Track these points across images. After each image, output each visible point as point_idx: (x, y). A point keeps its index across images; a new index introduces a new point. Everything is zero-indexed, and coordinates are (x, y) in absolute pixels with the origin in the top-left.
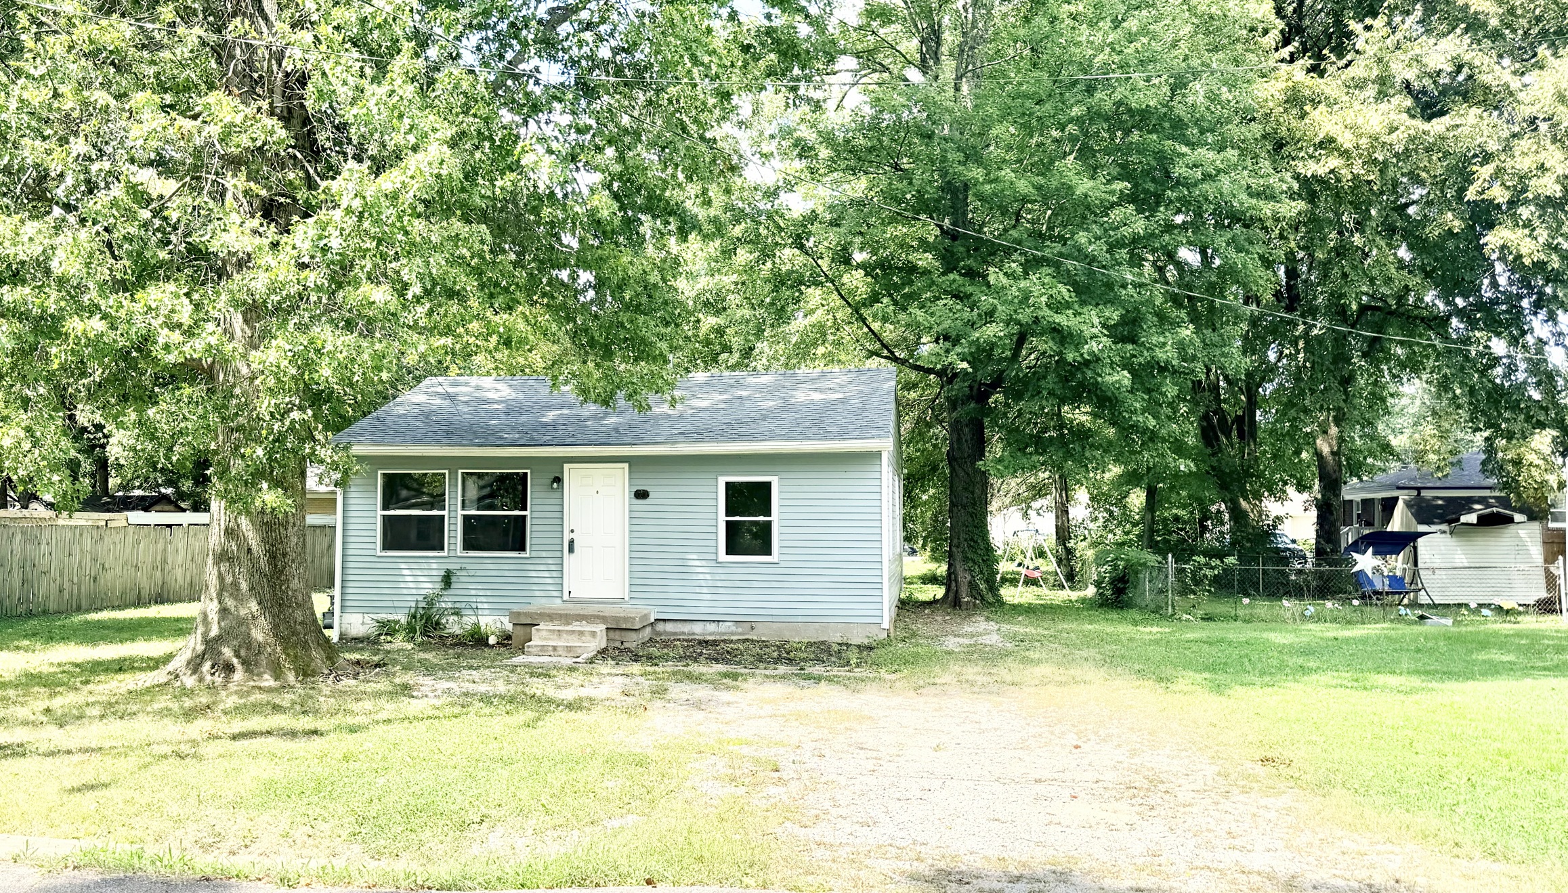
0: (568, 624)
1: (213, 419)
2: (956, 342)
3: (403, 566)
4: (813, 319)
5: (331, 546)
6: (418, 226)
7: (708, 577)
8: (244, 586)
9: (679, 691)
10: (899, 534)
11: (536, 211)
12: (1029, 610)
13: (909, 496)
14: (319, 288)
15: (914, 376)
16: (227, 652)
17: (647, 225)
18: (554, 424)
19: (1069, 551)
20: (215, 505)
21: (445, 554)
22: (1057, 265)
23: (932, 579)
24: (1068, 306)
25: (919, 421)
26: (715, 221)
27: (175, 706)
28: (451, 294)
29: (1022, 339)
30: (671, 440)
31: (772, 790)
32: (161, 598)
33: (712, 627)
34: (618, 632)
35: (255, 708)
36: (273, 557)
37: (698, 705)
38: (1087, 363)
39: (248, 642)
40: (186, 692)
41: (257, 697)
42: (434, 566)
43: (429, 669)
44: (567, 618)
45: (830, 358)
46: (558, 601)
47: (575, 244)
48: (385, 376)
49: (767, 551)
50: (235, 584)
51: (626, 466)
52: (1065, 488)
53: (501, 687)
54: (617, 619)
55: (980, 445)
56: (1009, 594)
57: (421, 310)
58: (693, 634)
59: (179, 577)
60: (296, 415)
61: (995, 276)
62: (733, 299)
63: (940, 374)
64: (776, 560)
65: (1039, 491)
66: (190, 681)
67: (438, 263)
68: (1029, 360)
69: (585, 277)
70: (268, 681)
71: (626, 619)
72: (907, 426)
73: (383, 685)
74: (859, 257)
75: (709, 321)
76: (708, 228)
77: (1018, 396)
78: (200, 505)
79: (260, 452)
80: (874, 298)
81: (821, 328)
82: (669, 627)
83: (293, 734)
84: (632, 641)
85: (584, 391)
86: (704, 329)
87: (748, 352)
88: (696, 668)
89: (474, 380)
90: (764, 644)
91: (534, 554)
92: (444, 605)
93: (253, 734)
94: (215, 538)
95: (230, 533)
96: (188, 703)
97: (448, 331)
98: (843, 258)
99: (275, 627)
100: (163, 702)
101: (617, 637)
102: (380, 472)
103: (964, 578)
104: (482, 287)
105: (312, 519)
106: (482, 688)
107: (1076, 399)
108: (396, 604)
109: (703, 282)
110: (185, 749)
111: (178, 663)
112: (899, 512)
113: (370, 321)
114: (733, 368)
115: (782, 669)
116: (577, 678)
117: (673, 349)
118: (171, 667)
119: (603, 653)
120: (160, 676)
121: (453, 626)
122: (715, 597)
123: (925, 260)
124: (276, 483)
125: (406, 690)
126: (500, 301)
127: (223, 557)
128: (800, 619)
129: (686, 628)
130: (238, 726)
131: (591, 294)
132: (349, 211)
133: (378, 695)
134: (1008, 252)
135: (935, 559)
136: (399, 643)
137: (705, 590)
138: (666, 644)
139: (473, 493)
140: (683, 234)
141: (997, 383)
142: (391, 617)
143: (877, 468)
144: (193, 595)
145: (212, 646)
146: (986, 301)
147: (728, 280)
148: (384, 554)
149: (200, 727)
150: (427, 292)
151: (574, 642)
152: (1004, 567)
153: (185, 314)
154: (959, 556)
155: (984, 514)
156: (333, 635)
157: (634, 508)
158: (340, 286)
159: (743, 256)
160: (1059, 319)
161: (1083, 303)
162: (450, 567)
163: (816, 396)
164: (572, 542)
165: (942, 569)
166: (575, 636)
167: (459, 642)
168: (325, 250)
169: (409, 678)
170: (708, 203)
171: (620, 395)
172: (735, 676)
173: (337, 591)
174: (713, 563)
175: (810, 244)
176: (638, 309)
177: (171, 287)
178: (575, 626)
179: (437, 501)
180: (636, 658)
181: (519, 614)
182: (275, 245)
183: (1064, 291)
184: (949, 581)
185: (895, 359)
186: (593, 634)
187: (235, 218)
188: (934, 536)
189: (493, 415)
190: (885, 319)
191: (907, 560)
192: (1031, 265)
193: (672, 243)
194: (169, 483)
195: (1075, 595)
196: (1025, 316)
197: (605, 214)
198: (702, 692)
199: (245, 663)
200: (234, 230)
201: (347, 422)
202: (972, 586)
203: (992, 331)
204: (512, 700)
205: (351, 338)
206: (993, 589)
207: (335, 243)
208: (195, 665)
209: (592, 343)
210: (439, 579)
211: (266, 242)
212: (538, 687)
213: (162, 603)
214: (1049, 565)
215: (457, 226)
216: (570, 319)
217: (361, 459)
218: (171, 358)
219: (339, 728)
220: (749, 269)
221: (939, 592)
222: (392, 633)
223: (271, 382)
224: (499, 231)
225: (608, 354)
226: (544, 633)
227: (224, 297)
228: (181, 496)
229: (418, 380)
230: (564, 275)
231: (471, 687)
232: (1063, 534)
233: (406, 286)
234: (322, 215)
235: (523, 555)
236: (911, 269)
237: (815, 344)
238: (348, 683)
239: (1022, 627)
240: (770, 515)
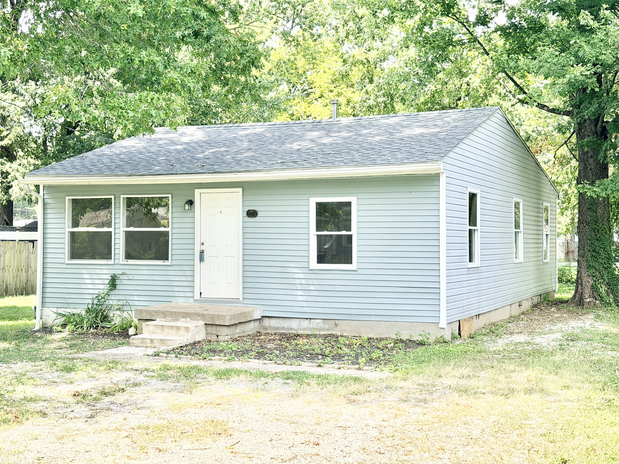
0: (177, 320)
3: (84, 271)
7: (303, 282)
21: (111, 262)
30: (269, 167)
33: (305, 323)
42: (105, 271)
46: (191, 300)
49: (349, 260)
51: (240, 190)
54: (212, 317)
58: (291, 329)
64: (355, 269)
82: (273, 323)
84: (225, 335)
92: (111, 302)
101: (214, 332)
102: (67, 198)
103: (587, 282)
119: (190, 345)
121: (117, 319)
122: (308, 299)
129: (285, 324)
137: (300, 293)
142: (75, 311)
143: (436, 189)
148: (70, 262)
151: (172, 335)
157: (247, 225)
162: (116, 272)
164: (202, 252)
166: (173, 332)
173: (39, 291)
174: (306, 271)
179: (108, 221)
202: (594, 289)
210: (107, 282)
222: (68, 323)
226: (151, 328)
235: (166, 263)
240: (350, 230)
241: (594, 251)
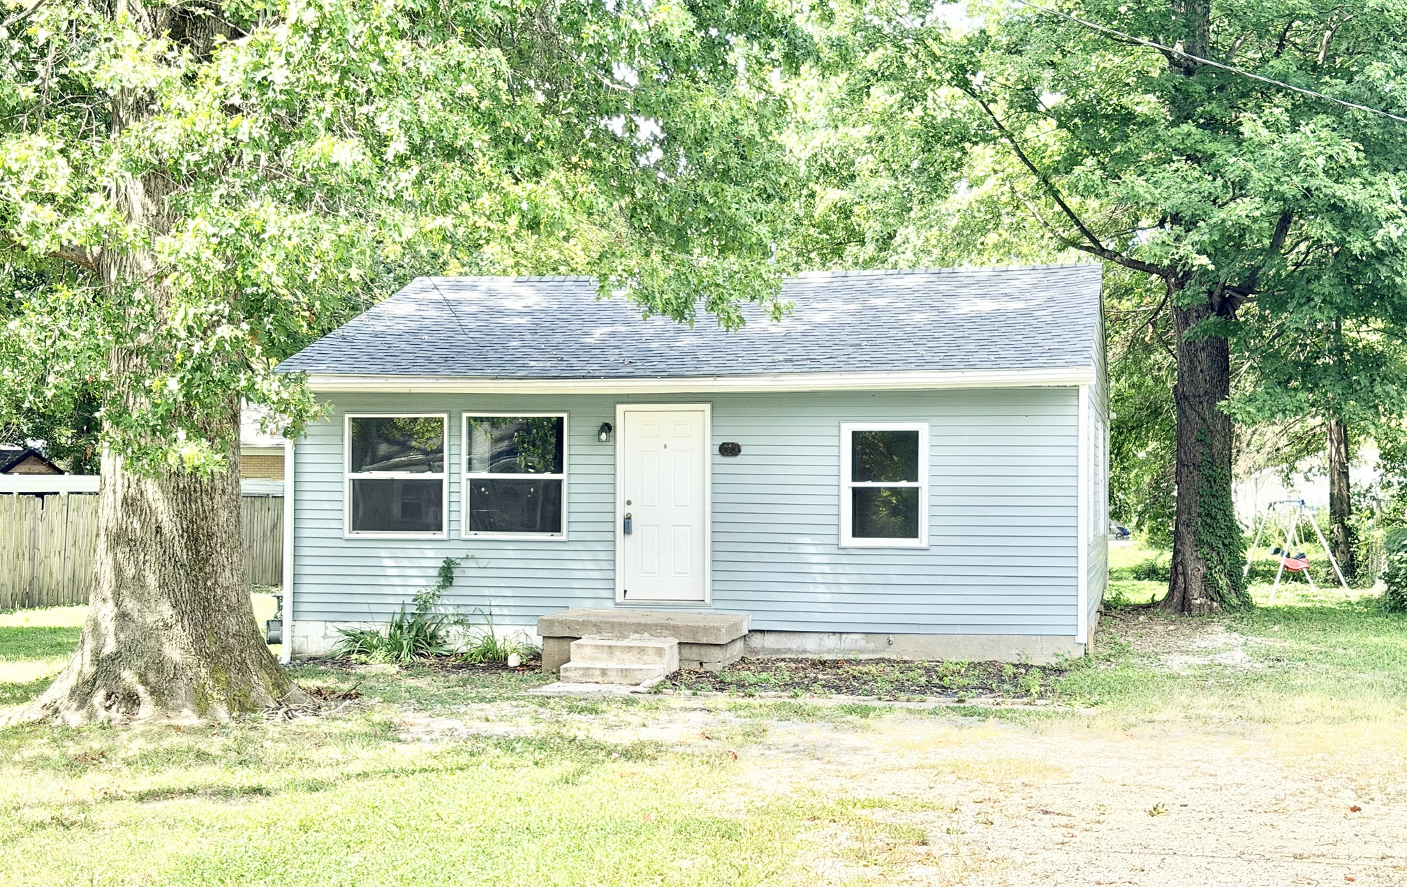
0: (624, 637)
1: (104, 336)
2: (1191, 225)
3: (383, 553)
4: (978, 193)
5: (276, 526)
6: (401, 50)
7: (827, 569)
8: (152, 580)
9: (785, 732)
10: (1104, 508)
11: (574, 29)
12: (1289, 616)
13: (1118, 451)
14: (257, 144)
15: (1127, 276)
16: (129, 677)
17: (739, 51)
18: (602, 347)
19: (1349, 532)
20: (110, 462)
21: (443, 535)
22: (1339, 113)
23: (1151, 573)
24: (1354, 171)
25: (1133, 343)
26: (838, 45)
27: (55, 754)
28: (451, 152)
29: (1285, 221)
30: (773, 369)
31: (917, 871)
32: (29, 600)
33: (831, 642)
34: (695, 649)
35: (171, 757)
36: (193, 539)
37: (812, 753)
38: (1380, 256)
39: (160, 664)
40: (76, 734)
41: (174, 741)
42: (431, 553)
43: (422, 702)
44: (620, 628)
45: (1005, 248)
46: (610, 604)
47: (633, 80)
48: (354, 273)
49: (910, 530)
50: (139, 578)
51: (707, 408)
52: (1345, 440)
53: (527, 727)
54: (693, 630)
55: (1223, 375)
56: (1259, 593)
57: (406, 177)
58: (805, 651)
59: (56, 570)
60: (225, 331)
61: (1250, 126)
62: (864, 164)
63: (1165, 273)
64: (925, 545)
65: (1307, 445)
66: (75, 718)
67: (430, 105)
68: (1295, 252)
69: (648, 128)
70: (188, 717)
71: (706, 630)
72: (1117, 350)
73: (356, 723)
74: (1049, 100)
75: (829, 196)
76: (828, 55)
77: (1279, 305)
78: (85, 464)
79: (173, 384)
80: (1072, 160)
81: (992, 205)
82: (770, 641)
83: (227, 793)
84: (716, 662)
85: (646, 297)
86: (820, 209)
87: (886, 241)
88: (807, 700)
89: (485, 282)
90: (906, 666)
91: (573, 536)
92: (442, 610)
93: (169, 794)
94: (110, 513)
95: (129, 504)
96: (73, 749)
97: (446, 206)
98: (1028, 102)
99: (198, 639)
100: (37, 747)
101: (694, 656)
102: (347, 416)
103: (1196, 570)
104: (496, 142)
105: (249, 486)
106: (499, 729)
107: (1363, 310)
108: (374, 608)
109: (822, 138)
110: (70, 814)
111: (59, 691)
112: (1104, 475)
113: (332, 193)
114: (867, 264)
115: (932, 701)
116: (635, 715)
117: (776, 235)
118: (46, 697)
119: (674, 679)
120: (31, 710)
121: (457, 640)
122: (837, 598)
123: (1147, 104)
124: (200, 432)
125: (388, 731)
126: (522, 163)
127: (119, 538)
128: (958, 630)
129: (794, 643)
130: (146, 782)
131: (657, 154)
132: (299, 27)
133: (348, 738)
134: (1266, 91)
135: (1153, 543)
136: (379, 664)
137: (822, 588)
138: (765, 666)
139: (484, 447)
140: (792, 61)
141: (1247, 287)
142: (366, 628)
143: (1072, 410)
144: (76, 594)
145: (106, 667)
146: (1235, 165)
147: (859, 134)
148: (355, 535)
149: (91, 783)
150: (417, 150)
151: (630, 662)
152: (1254, 555)
153: (60, 182)
154: (1189, 539)
155: (1227, 479)
156: (282, 653)
157: (719, 469)
158: (286, 139)
159: (881, 97)
160: (1341, 191)
161: (1376, 168)
162: (451, 554)
163: (986, 306)
164: (628, 519)
165: (1164, 558)
166: (632, 658)
167: (466, 663)
168: (264, 85)
169: (393, 714)
170: (829, 17)
171: (700, 304)
172: (864, 712)
173: (287, 590)
174: (834, 550)
175: (977, 81)
176: (725, 175)
177: (40, 140)
178: (634, 640)
179: (433, 459)
180: (722, 686)
181: (551, 622)
182: (190, 79)
183: (1350, 151)
184: (1175, 575)
185: (1101, 252)
186: (660, 651)
187: (130, 38)
188: (1155, 510)
189: (511, 332)
190: (1088, 191)
191: (1115, 545)
192: (1303, 110)
193: (776, 79)
194: (38, 433)
195: (1355, 595)
196: (1291, 186)
197: (675, 34)
198: (816, 733)
199: (155, 692)
200: (130, 56)
201: (297, 342)
202: (1208, 581)
203: (1242, 210)
204: (542, 745)
205: (304, 218)
206: (1238, 586)
207: (279, 76)
208: (82, 694)
209: (658, 222)
210: (435, 572)
211: (177, 73)
212: (580, 726)
213: (32, 606)
214: (1320, 552)
215: (458, 50)
216: (625, 190)
217: (321, 397)
218: (40, 247)
219: (293, 785)
220: (888, 118)
221: (1160, 590)
222: (366, 650)
223: (188, 281)
224: (520, 58)
225: (682, 242)
226: (588, 651)
227: (117, 156)
228: (59, 451)
229: (402, 281)
230: (617, 125)
231: (483, 728)
232: (1341, 506)
233: (384, 141)
234: (259, 34)
235: (557, 537)
236: (1126, 118)
237: (984, 231)
238: (304, 721)
239: (1279, 640)
240: (916, 480)
241: (1209, 515)
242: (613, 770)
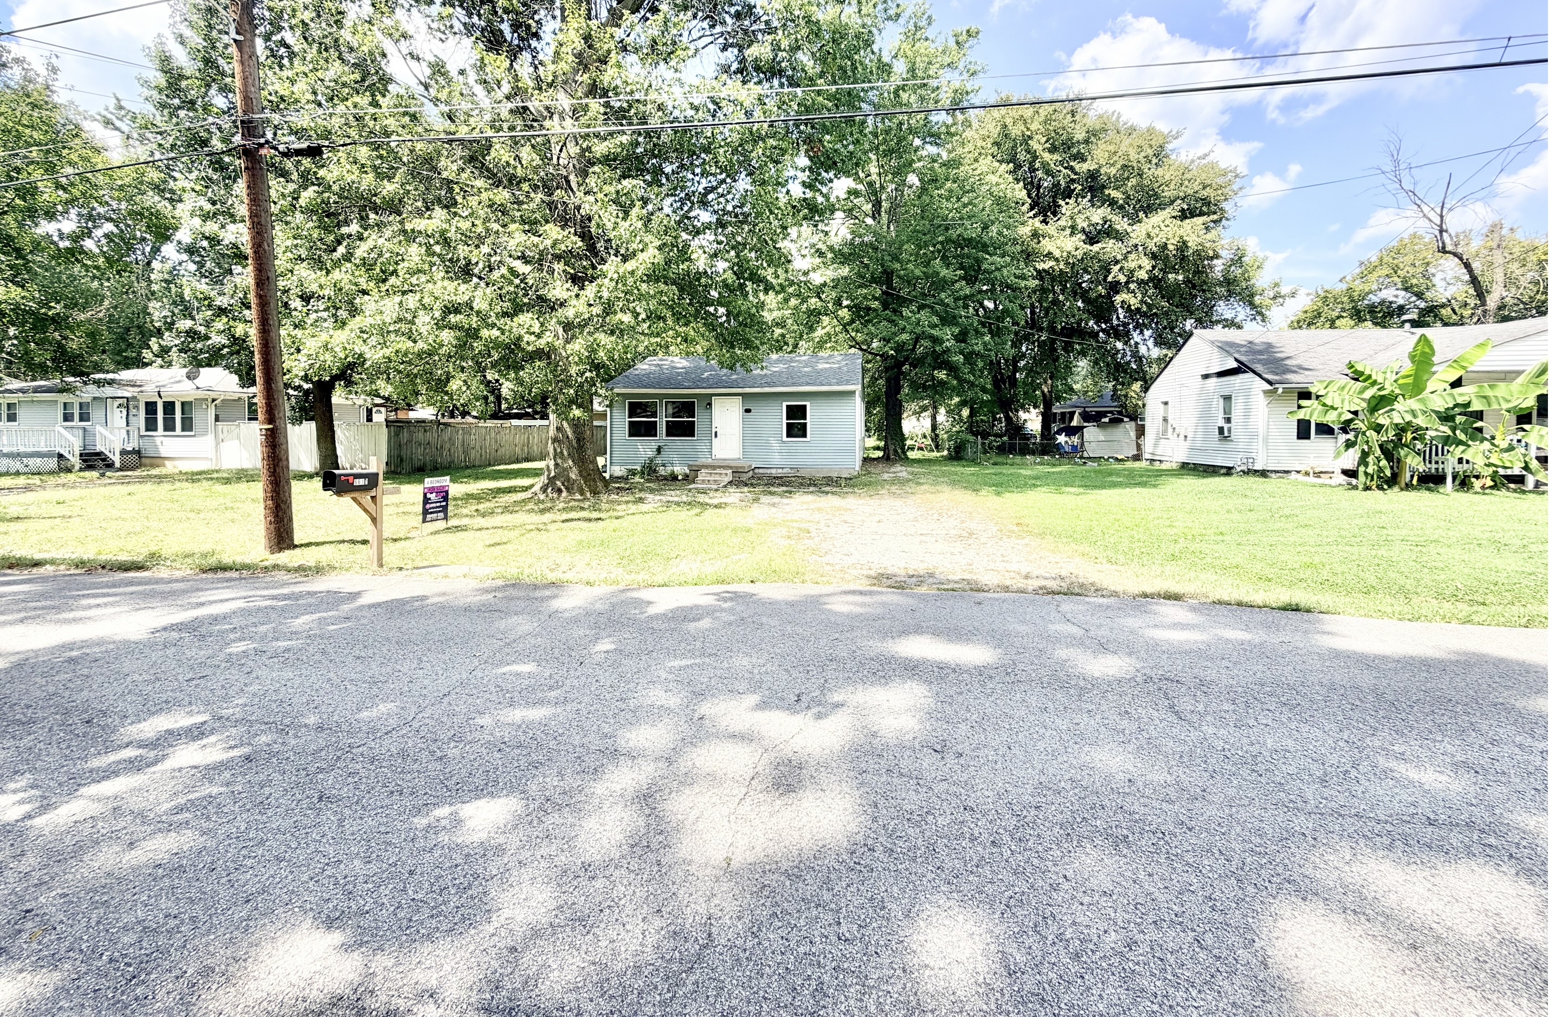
0: (715, 470)
1: (550, 376)
2: (888, 341)
3: (638, 444)
4: (825, 331)
5: (605, 436)
6: (644, 287)
7: (778, 448)
8: (565, 453)
9: (765, 499)
10: (864, 428)
11: (698, 280)
12: (918, 461)
13: (868, 412)
14: (598, 316)
15: (870, 357)
16: (559, 483)
17: (749, 286)
18: (708, 379)
19: (937, 435)
20: (552, 416)
21: (658, 438)
22: (932, 308)
23: (878, 448)
24: (936, 326)
25: (872, 377)
26: (781, 285)
27: (536, 508)
28: (660, 318)
29: (917, 341)
30: (761, 386)
31: (807, 541)
32: (527, 460)
33: (780, 471)
34: (737, 473)
35: (572, 509)
36: (578, 440)
37: (774, 505)
38: (944, 352)
39: (568, 479)
40: (540, 501)
41: (573, 504)
42: (654, 444)
43: (652, 491)
44: (714, 467)
45: (833, 349)
47: (717, 295)
48: (629, 356)
49: (804, 435)
50: (562, 452)
51: (741, 397)
52: (935, 408)
53: (684, 498)
55: (898, 389)
56: (911, 455)
57: (646, 326)
58: (771, 474)
59: (536, 450)
60: (588, 374)
61: (906, 312)
62: (790, 322)
63: (881, 356)
65: (924, 409)
66: (542, 497)
67: (653, 304)
68: (920, 350)
69: (722, 310)
70: (578, 496)
71: (741, 467)
72: (867, 379)
73: (631, 498)
74: (845, 303)
75: (778, 331)
76: (777, 288)
77: (915, 367)
78: (544, 416)
79: (572, 391)
80: (853, 321)
81: (828, 334)
82: (761, 471)
83: (590, 520)
84: (744, 477)
85: (721, 363)
86: (776, 336)
87: (796, 346)
88: (772, 489)
89: (670, 358)
90: (803, 478)
91: (699, 438)
92: (657, 462)
93: (572, 520)
94: (552, 432)
95: (559, 429)
96: (541, 506)
97: (658, 335)
98: (838, 303)
99: (580, 472)
100: (531, 506)
101: (737, 476)
102: (627, 401)
103: (892, 447)
104: (673, 315)
105: (596, 423)
106: (676, 499)
107: (940, 368)
108: (636, 461)
109: (777, 314)
110: (541, 526)
111: (537, 488)
112: (863, 419)
113: (622, 331)
114: (791, 352)
115: (812, 489)
116: (718, 494)
117: (762, 344)
118: (533, 490)
119: (731, 482)
120: (528, 494)
121: (662, 471)
122: (781, 457)
123: (875, 304)
124: (579, 406)
125: (641, 500)
126: (682, 322)
127: (555, 440)
128: (819, 467)
129: (769, 471)
130: (565, 516)
131: (724, 318)
132: (611, 280)
133: (627, 502)
134: (911, 301)
135: (878, 439)
136: (637, 479)
137: (777, 454)
138: (759, 479)
139: (670, 411)
140: (766, 291)
141: (907, 359)
142: (634, 467)
143: (854, 398)
144: (542, 457)
145: (552, 481)
146: (902, 323)
147: (787, 313)
148: (630, 438)
149: (548, 517)
150: (648, 317)
151: (717, 478)
152: (908, 443)
153: (536, 328)
154: (889, 438)
155: (900, 419)
156: (607, 475)
157: (745, 417)
158: (608, 314)
159: (793, 302)
160: (933, 332)
161: (943, 325)
162: (660, 444)
163: (827, 366)
164: (716, 433)
165: (882, 444)
166: (718, 475)
167: (665, 478)
168: (600, 298)
169: (642, 495)
170: (777, 277)
171: (738, 365)
172: (790, 492)
173: (608, 456)
174: (780, 442)
175: (823, 296)
176: (746, 325)
177: (530, 315)
178: (718, 471)
179: (654, 415)
180: (746, 485)
181: (692, 465)
182: (577, 296)
183: (935, 319)
184: (885, 449)
185: (861, 349)
186: (726, 474)
187: (558, 283)
188: (879, 429)
189: (679, 374)
190: (857, 331)
191: (867, 439)
192: (921, 307)
193: (761, 295)
194: (529, 407)
195: (938, 454)
196: (918, 330)
197: (730, 281)
198: (776, 499)
199: (567, 488)
200: (558, 289)
201: (612, 378)
202: (895, 451)
203: (905, 337)
204: (690, 504)
205: (613, 338)
206: (904, 453)
207: (605, 294)
208: (544, 489)
209: (725, 341)
210: (655, 450)
211: (573, 294)
212: (702, 498)
214: (929, 442)
215: (662, 286)
216: (714, 330)
217: (618, 395)
218: (530, 348)
219: (610, 517)
220: (796, 308)
221: (880, 454)
222: (634, 474)
223: (576, 359)
224: (681, 290)
225: (733, 347)
226: (703, 474)
227: (554, 320)
228: (536, 412)
229: (644, 358)
230: (712, 309)
231: (671, 499)
232: (934, 427)
233: (638, 314)
234: (599, 281)
235: (693, 439)
236: (869, 309)
237: (826, 342)
238: (614, 497)
239: (916, 469)
240: (806, 420)
241: (895, 430)
242: (711, 512)
